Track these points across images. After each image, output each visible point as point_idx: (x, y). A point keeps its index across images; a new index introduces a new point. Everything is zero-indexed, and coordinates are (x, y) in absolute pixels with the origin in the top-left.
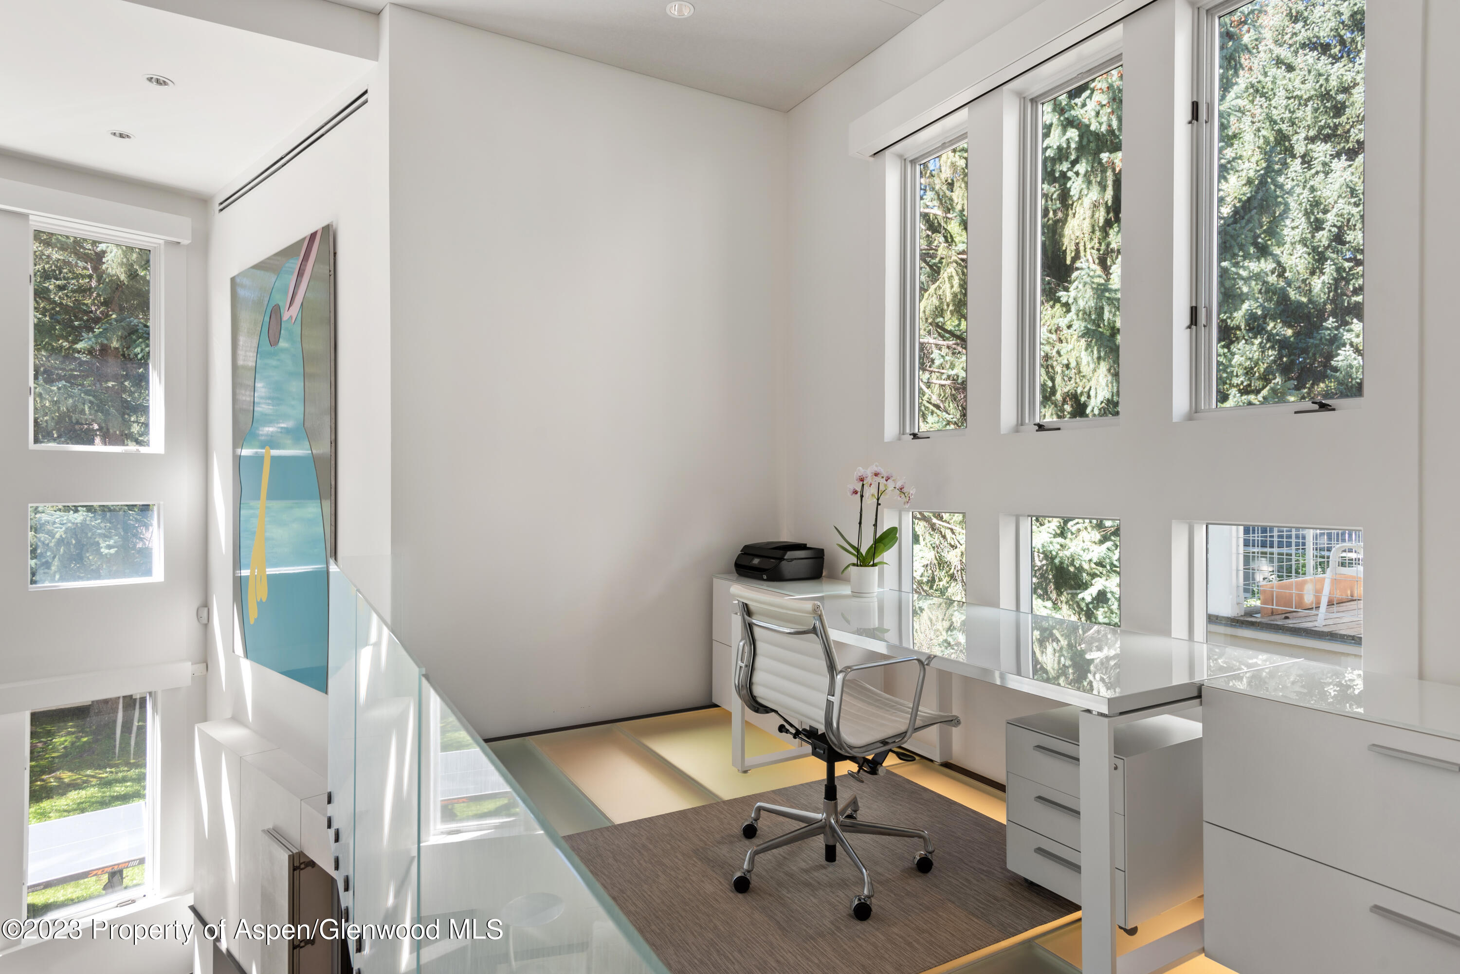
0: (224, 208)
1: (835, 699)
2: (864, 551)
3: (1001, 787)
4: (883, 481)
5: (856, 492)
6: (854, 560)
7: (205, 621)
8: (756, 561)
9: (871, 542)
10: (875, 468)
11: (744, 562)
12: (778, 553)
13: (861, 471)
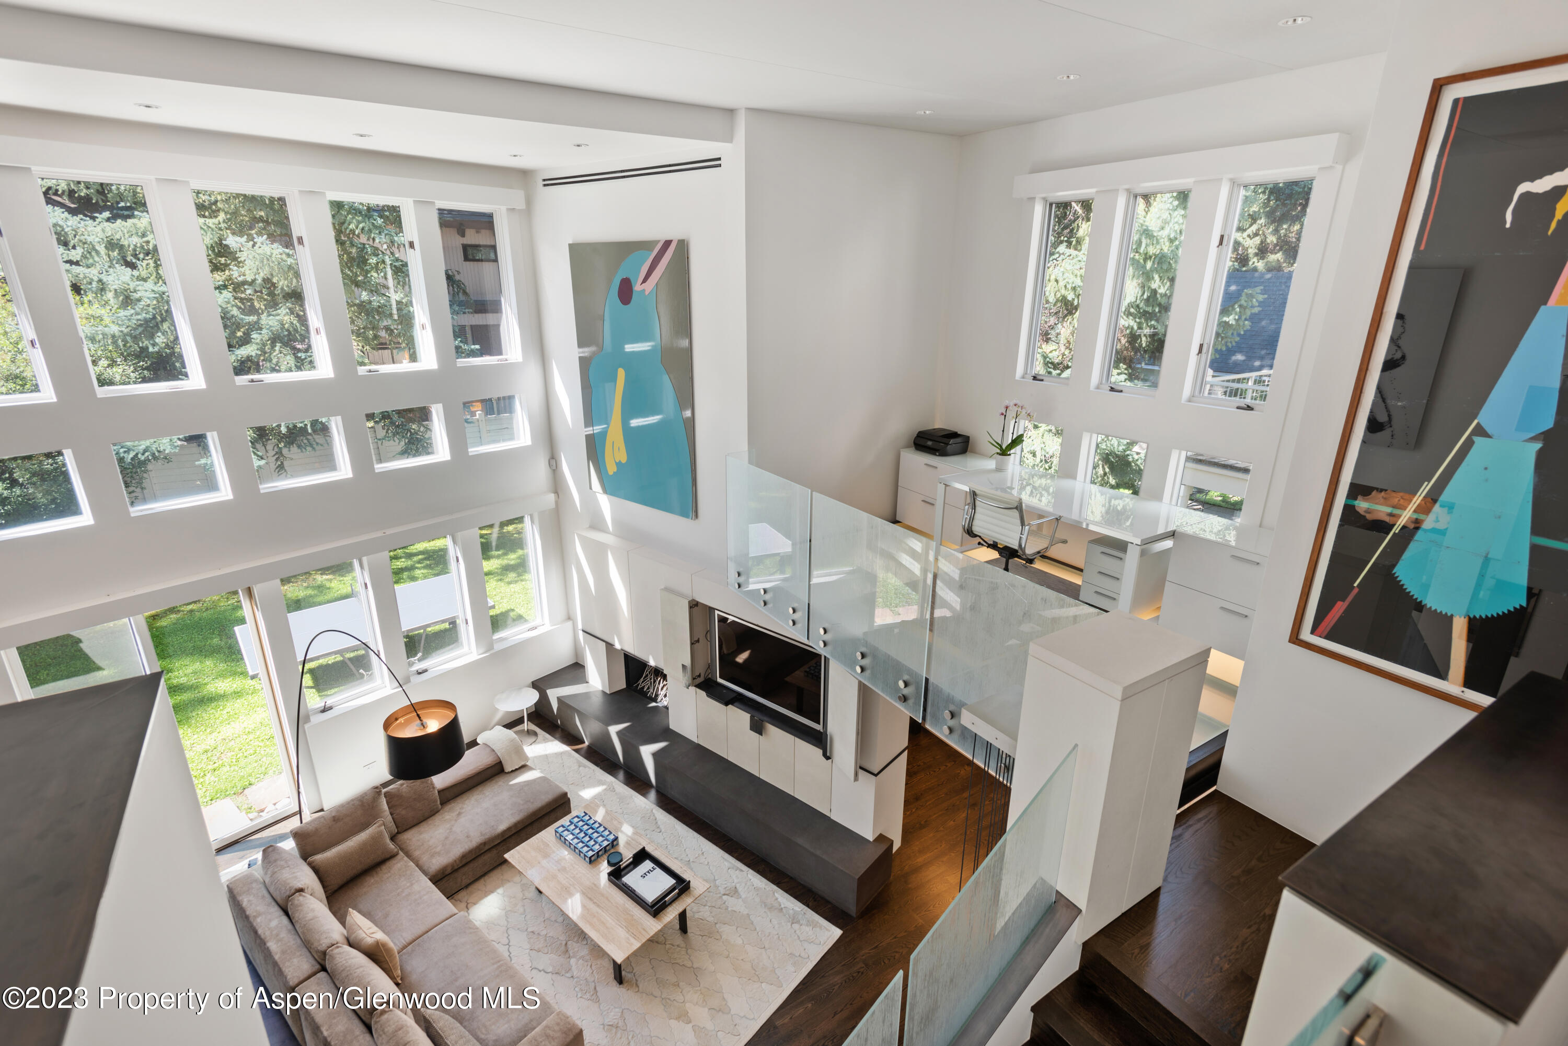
0: (548, 185)
1: (1024, 537)
2: (1004, 447)
3: (1081, 570)
4: (1020, 409)
5: (1002, 414)
6: (999, 451)
7: (554, 468)
8: (930, 443)
9: (1010, 441)
10: (1015, 402)
11: (921, 442)
12: (945, 440)
13: (1007, 403)
